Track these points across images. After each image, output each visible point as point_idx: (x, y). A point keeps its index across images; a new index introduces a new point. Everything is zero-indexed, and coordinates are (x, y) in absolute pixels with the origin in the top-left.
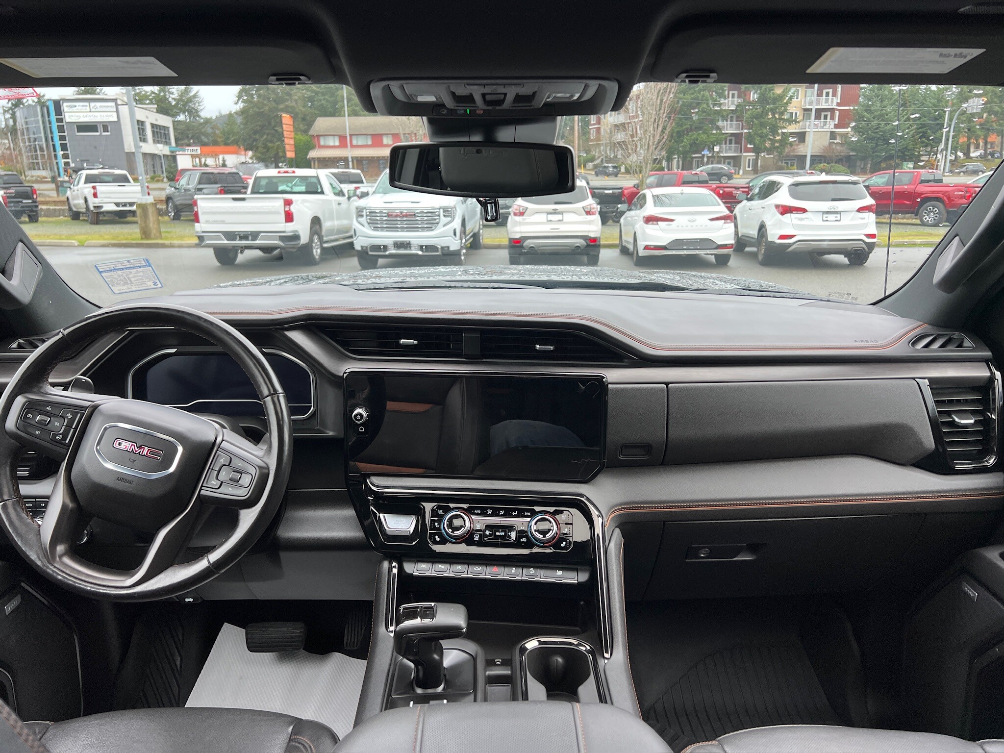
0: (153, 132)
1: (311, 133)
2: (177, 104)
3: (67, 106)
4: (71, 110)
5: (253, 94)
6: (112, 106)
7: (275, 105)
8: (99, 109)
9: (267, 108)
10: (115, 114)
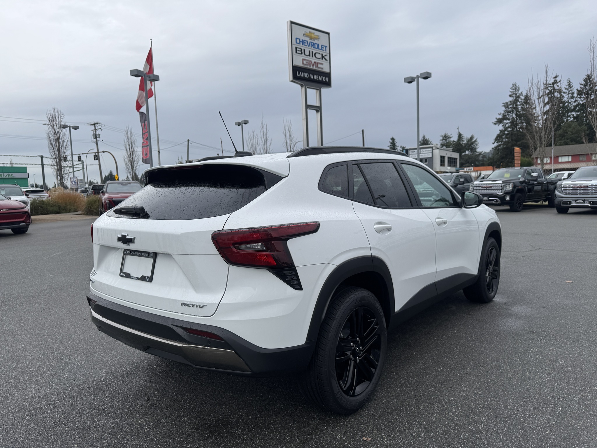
0: (449, 161)
1: (532, 157)
2: (465, 146)
3: (411, 152)
4: (412, 153)
5: (503, 138)
6: (430, 150)
7: (515, 143)
8: (424, 152)
9: (510, 144)
10: (431, 154)
